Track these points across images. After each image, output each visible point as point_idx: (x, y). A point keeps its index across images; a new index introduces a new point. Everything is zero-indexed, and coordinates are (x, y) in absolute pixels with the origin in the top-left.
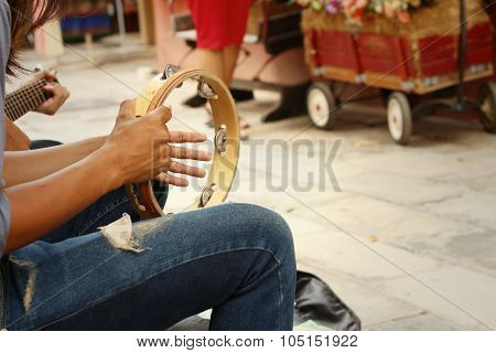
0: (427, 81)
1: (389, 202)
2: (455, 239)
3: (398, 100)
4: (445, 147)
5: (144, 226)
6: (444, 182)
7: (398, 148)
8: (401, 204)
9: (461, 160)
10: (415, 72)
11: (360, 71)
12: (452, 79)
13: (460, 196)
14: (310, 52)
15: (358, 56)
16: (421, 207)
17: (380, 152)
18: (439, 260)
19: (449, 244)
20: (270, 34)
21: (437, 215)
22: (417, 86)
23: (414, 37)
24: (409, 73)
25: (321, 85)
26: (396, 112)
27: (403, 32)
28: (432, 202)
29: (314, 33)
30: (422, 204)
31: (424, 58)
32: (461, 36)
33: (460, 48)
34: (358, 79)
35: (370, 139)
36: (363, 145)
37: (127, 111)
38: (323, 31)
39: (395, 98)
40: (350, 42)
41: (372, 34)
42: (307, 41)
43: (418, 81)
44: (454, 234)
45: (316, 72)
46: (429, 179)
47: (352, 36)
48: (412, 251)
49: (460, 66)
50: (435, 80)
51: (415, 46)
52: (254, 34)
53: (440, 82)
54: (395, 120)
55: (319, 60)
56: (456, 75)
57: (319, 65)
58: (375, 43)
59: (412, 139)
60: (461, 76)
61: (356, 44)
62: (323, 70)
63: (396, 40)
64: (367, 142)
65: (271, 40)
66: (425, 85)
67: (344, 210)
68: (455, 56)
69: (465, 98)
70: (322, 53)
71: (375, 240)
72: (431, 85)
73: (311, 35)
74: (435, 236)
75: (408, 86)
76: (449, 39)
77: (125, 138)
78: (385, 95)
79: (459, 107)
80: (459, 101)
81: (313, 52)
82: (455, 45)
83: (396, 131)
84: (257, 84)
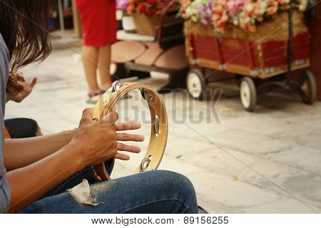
0: (267, 70)
1: (243, 152)
2: (289, 179)
3: (247, 82)
4: (278, 113)
5: (98, 187)
6: (279, 138)
7: (247, 114)
8: (252, 154)
9: (289, 123)
10: (259, 65)
11: (223, 62)
12: (283, 69)
13: (290, 149)
14: (189, 49)
15: (221, 52)
16: (264, 156)
17: (236, 116)
18: (279, 194)
19: (285, 183)
20: (162, 36)
21: (276, 162)
22: (260, 73)
23: (259, 42)
24: (255, 65)
25: (196, 70)
26: (246, 90)
27: (251, 38)
28: (272, 152)
29: (192, 36)
30: (266, 154)
31: (265, 56)
32: (289, 41)
33: (288, 48)
34: (221, 67)
35: (229, 107)
36: (224, 111)
37: (87, 117)
38: (198, 35)
39: (246, 80)
40: (216, 43)
41: (231, 38)
42: (187, 42)
43: (261, 71)
44: (288, 175)
45: (193, 62)
46: (269, 136)
47: (218, 40)
48: (261, 187)
49: (289, 60)
50: (272, 70)
51: (259, 47)
52: (152, 35)
53: (275, 71)
54: (245, 95)
55: (195, 55)
56: (286, 66)
57: (195, 57)
58: (233, 45)
59: (257, 107)
60: (289, 68)
61: (220, 45)
62: (198, 61)
63: (247, 43)
64: (226, 109)
65: (164, 40)
66: (266, 73)
67: (214, 157)
68: (285, 54)
69: (291, 81)
70: (197, 49)
71: (236, 179)
72: (269, 73)
73: (190, 38)
74: (276, 176)
75: (254, 73)
76: (282, 43)
77: (86, 136)
78: (238, 78)
79: (287, 88)
80: (288, 84)
81: (191, 49)
82: (285, 47)
83: (246, 102)
84: (153, 68)
